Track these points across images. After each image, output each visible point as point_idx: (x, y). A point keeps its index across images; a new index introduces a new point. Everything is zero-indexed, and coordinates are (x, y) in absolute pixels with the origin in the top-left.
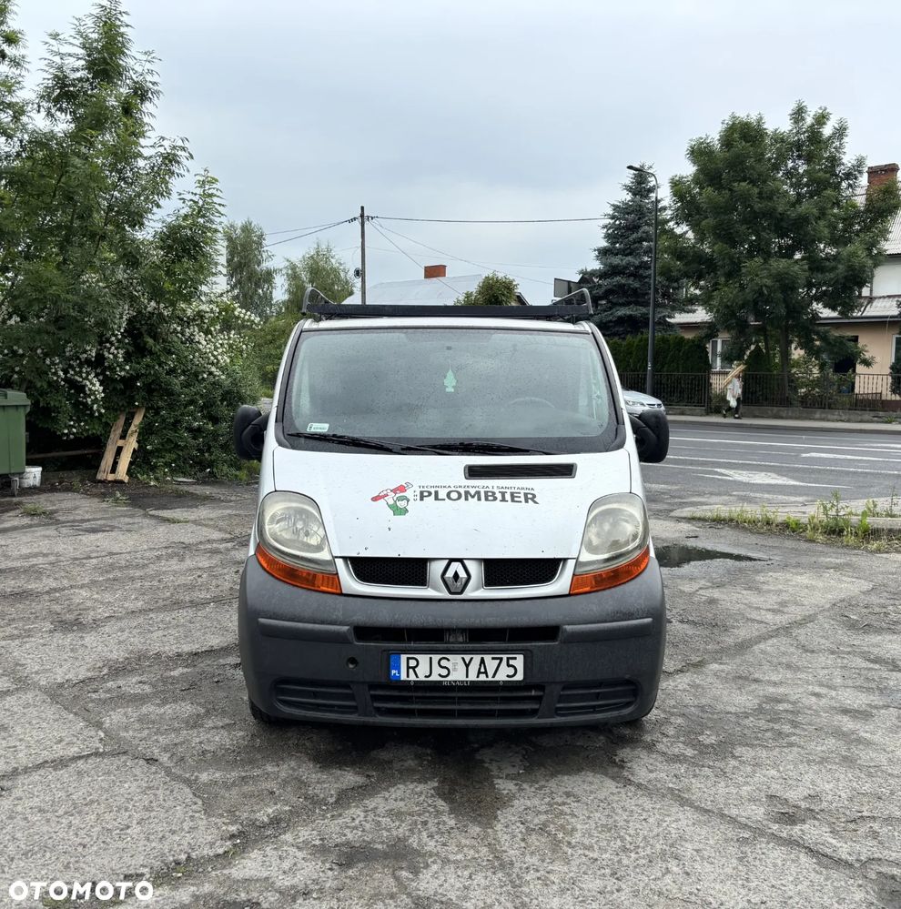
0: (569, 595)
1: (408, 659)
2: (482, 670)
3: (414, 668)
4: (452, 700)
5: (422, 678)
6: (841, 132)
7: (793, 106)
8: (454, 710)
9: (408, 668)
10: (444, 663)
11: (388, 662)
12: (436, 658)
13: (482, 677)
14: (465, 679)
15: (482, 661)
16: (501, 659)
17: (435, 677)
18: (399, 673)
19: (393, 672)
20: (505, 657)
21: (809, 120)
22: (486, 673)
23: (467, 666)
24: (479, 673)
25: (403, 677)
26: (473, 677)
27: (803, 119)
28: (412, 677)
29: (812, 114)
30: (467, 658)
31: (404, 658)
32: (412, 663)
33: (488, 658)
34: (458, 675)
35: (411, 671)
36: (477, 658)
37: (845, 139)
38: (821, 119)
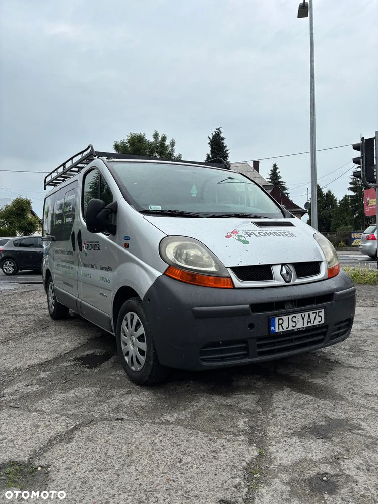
0: (329, 278)
1: (279, 319)
2: (309, 320)
3: (281, 324)
4: (292, 340)
5: (285, 329)
6: (173, 144)
7: (153, 132)
8: (291, 346)
9: (279, 324)
10: (294, 319)
11: (270, 323)
12: (291, 316)
13: (310, 324)
14: (302, 326)
15: (309, 316)
16: (316, 313)
17: (291, 328)
18: (275, 328)
19: (272, 328)
20: (317, 311)
21: (160, 139)
22: (310, 321)
23: (303, 319)
24: (308, 322)
25: (277, 330)
26: (306, 325)
27: (158, 138)
28: (281, 330)
29: (161, 136)
30: (303, 314)
31: (277, 319)
32: (281, 321)
33: (311, 313)
34: (300, 325)
35: (280, 326)
36: (307, 314)
37: (175, 147)
38: (164, 138)
